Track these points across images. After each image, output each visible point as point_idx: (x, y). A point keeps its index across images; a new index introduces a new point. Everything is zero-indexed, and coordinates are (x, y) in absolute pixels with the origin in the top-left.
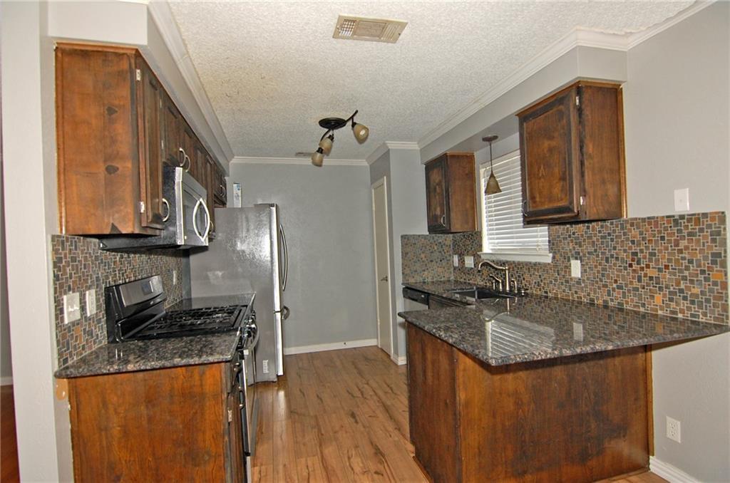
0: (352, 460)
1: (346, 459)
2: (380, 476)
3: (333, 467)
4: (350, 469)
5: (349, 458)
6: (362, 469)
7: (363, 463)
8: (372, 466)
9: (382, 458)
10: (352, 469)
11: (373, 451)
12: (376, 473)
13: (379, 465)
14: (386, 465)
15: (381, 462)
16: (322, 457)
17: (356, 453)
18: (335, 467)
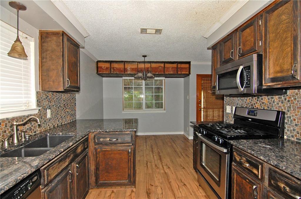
0: (161, 192)
1: (163, 193)
2: (151, 184)
3: (169, 190)
4: (162, 189)
5: (162, 193)
6: (158, 188)
7: (157, 190)
8: (153, 188)
9: (148, 191)
10: (161, 188)
11: (150, 195)
12: (152, 185)
13: (150, 188)
14: (148, 188)
15: (149, 189)
16: (175, 196)
17: (159, 195)
18: (169, 191)
